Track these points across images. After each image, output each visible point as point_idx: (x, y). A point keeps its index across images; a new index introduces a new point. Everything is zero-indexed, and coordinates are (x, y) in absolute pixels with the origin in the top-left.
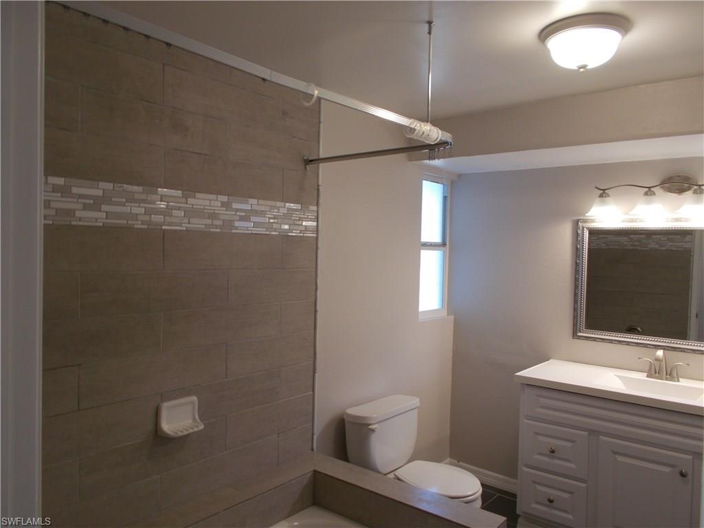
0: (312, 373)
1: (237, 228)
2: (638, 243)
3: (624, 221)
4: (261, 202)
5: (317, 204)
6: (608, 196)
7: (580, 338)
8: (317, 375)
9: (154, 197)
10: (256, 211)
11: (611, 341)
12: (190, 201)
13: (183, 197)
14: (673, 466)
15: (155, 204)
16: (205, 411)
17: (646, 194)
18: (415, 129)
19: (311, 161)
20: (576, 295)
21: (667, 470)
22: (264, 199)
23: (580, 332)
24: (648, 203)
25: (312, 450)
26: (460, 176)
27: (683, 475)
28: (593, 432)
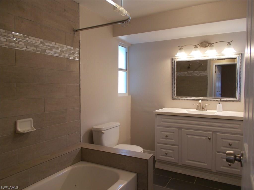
0: (79, 112)
1: (47, 53)
2: (190, 74)
3: (188, 58)
4: (57, 44)
5: (79, 48)
6: (182, 49)
7: (174, 99)
8: (81, 113)
9: (10, 35)
10: (55, 47)
11: (184, 99)
12: (27, 39)
13: (23, 37)
14: (206, 137)
15: (11, 38)
16: (36, 124)
17: (195, 47)
18: (117, 8)
19: (76, 30)
20: (173, 84)
21: (204, 138)
22: (58, 43)
23: (174, 97)
24: (196, 50)
25: (80, 142)
26: (131, 45)
27: (209, 139)
28: (180, 128)
